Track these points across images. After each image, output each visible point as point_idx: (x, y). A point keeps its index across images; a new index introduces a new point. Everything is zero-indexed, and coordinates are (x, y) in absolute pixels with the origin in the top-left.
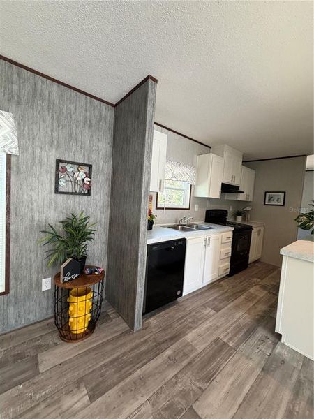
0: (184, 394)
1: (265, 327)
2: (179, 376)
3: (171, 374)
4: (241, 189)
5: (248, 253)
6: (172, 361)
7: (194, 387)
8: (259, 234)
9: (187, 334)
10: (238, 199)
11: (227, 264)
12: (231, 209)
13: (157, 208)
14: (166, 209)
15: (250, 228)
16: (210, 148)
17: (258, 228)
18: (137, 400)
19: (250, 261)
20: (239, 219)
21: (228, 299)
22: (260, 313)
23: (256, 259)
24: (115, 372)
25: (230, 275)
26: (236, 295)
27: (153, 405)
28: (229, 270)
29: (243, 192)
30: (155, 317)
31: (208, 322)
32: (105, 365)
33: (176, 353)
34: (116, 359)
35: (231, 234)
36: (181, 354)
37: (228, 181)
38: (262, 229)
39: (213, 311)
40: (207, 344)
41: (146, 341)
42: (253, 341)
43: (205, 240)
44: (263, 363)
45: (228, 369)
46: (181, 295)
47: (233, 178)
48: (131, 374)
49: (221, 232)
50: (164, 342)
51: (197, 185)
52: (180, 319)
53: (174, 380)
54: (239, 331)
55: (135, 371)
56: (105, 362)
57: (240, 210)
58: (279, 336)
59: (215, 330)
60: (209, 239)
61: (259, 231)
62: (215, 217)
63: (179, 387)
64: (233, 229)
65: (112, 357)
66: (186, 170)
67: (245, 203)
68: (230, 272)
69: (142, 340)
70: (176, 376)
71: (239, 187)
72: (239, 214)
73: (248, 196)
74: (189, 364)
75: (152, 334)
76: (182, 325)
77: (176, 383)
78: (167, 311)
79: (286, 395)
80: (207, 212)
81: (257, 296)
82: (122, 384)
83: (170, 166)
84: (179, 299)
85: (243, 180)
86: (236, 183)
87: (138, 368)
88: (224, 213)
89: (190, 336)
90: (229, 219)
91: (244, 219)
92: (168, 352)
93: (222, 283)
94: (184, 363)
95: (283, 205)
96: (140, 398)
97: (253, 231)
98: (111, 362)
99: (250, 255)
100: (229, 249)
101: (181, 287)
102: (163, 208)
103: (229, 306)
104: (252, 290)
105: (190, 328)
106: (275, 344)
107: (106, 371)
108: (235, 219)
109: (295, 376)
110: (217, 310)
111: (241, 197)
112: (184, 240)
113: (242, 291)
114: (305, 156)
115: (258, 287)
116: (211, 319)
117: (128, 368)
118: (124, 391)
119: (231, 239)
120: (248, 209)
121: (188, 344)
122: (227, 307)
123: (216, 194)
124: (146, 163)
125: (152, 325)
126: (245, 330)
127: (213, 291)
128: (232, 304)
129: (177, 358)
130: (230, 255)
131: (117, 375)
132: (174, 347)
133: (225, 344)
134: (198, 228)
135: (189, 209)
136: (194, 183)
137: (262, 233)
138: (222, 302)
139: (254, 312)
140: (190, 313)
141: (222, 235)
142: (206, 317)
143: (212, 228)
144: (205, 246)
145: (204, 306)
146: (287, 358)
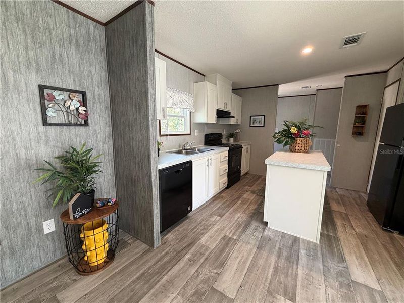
0: (205, 281)
1: (256, 220)
2: (199, 270)
3: (193, 271)
4: (232, 114)
5: (240, 167)
6: (192, 261)
7: (212, 274)
8: (247, 152)
9: (200, 239)
10: (230, 123)
11: (225, 179)
12: (225, 133)
13: (161, 135)
14: (170, 135)
15: (241, 147)
16: (204, 76)
17: (247, 147)
18: (169, 297)
19: (242, 174)
20: (232, 140)
21: (229, 206)
22: (252, 211)
23: (246, 172)
24: (145, 284)
25: (227, 188)
26: (233, 202)
27: (183, 296)
28: (227, 183)
29: (234, 117)
30: (172, 232)
31: (215, 226)
32: (134, 282)
33: (194, 255)
34: (143, 274)
35: (227, 153)
36: (199, 254)
37: (222, 108)
38: (249, 147)
39: (218, 217)
40: (217, 242)
41: (167, 253)
42: (249, 231)
43: (208, 161)
44: (257, 244)
45: (235, 255)
46: (191, 210)
47: (226, 104)
48: (159, 281)
49: (220, 153)
50: (182, 250)
51: (195, 111)
52: (193, 229)
53: (196, 274)
54: (239, 227)
55: (162, 278)
56: (133, 279)
57: (232, 133)
58: (266, 223)
59: (222, 230)
60: (210, 159)
61: (247, 149)
62: (212, 140)
63: (201, 277)
64: (228, 149)
65: (138, 274)
66: (185, 97)
67: (236, 126)
68: (228, 185)
69: (163, 253)
70: (197, 271)
71: (230, 112)
72: (231, 136)
73: (237, 120)
74: (206, 259)
75: (170, 246)
76: (196, 233)
77: (198, 275)
78: (181, 225)
79: (273, 259)
80: (206, 136)
81: (249, 199)
82: (152, 291)
83: (169, 93)
84: (189, 214)
85: (232, 105)
86: (228, 109)
87: (164, 275)
88: (220, 135)
89: (203, 240)
90: (224, 141)
91: (235, 140)
92: (188, 256)
93: (222, 194)
94: (202, 260)
95: (264, 126)
96: (171, 295)
97: (243, 150)
98: (138, 278)
99: (241, 169)
100: (226, 166)
101: (190, 203)
102: (167, 135)
103: (230, 211)
104: (245, 196)
105: (203, 234)
106: (264, 229)
107: (135, 286)
108: (228, 141)
109: (278, 246)
110: (221, 216)
111: (232, 121)
112: (190, 162)
113: (238, 198)
114: (278, 85)
115: (249, 193)
116: (218, 224)
117: (156, 277)
118: (155, 295)
119: (227, 158)
120: (238, 131)
121: (203, 246)
122: (228, 212)
123: (213, 119)
124: (151, 91)
125: (170, 240)
126: (243, 225)
127: (216, 202)
128: (232, 209)
129: (195, 258)
130: (227, 171)
131: (147, 286)
132: (192, 250)
133: (230, 239)
134: (200, 151)
135: (190, 134)
136: (193, 110)
137: (249, 150)
138: (224, 209)
139: (248, 212)
140: (200, 223)
141: (220, 155)
142: (214, 223)
143: (211, 150)
144: (208, 165)
145: (211, 215)
146: (272, 236)
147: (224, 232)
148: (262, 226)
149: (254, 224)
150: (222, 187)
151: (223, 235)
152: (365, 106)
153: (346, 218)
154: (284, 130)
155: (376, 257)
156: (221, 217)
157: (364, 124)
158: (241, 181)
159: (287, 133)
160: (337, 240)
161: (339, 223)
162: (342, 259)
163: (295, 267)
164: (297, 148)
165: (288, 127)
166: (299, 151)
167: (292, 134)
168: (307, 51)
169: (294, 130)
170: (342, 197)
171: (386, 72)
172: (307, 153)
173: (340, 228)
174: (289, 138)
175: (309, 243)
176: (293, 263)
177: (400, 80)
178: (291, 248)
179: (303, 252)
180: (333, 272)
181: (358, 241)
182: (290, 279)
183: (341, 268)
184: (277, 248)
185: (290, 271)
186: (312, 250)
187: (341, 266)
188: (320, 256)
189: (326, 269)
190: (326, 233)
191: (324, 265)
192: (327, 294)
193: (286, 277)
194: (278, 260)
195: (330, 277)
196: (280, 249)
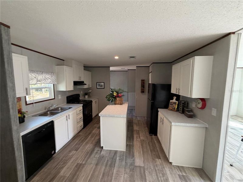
1: (98, 147)
4: (85, 82)
5: (92, 113)
8: (96, 103)
9: (60, 172)
10: (84, 88)
11: (82, 123)
12: (82, 93)
13: (26, 104)
14: (35, 103)
15: (91, 102)
16: (64, 60)
19: (93, 117)
20: (87, 97)
21: (83, 141)
22: (96, 141)
23: (96, 114)
25: (83, 128)
26: (86, 137)
28: (83, 126)
29: (86, 84)
31: (72, 159)
35: (81, 108)
37: (77, 80)
38: (97, 100)
39: (75, 152)
40: (72, 170)
42: (93, 155)
43: (67, 117)
44: (96, 162)
45: (82, 175)
46: (55, 152)
47: (80, 77)
51: (58, 84)
52: (56, 166)
54: (87, 154)
57: (86, 92)
58: (102, 148)
59: (76, 160)
60: (69, 115)
61: (96, 101)
62: (72, 99)
64: (82, 105)
66: (48, 76)
67: (89, 89)
72: (86, 94)
73: (89, 85)
76: (57, 169)
79: (103, 168)
80: (67, 97)
81: (96, 133)
84: (54, 156)
85: (85, 77)
86: (82, 80)
88: (78, 96)
89: (62, 173)
90: (81, 98)
91: (89, 96)
93: (80, 133)
95: (104, 88)
97: (93, 103)
99: (93, 114)
100: (81, 115)
101: (54, 148)
102: (33, 103)
103: (83, 144)
104: (93, 132)
105: (62, 168)
106: (101, 151)
108: (85, 97)
109: (106, 159)
112: (52, 122)
113: (90, 134)
115: (96, 128)
116: (74, 156)
119: (82, 111)
120: (90, 91)
121: (62, 177)
122: (82, 146)
123: (71, 87)
126: (90, 152)
127: (75, 140)
128: (85, 143)
130: (82, 118)
133: (81, 164)
135: (54, 99)
136: (56, 83)
137: (97, 102)
138: (79, 145)
139: (94, 142)
140: (62, 160)
141: (77, 110)
142: (72, 157)
143: (70, 108)
144: (67, 120)
145: (70, 151)
146: (104, 154)
147: (77, 161)
148: (100, 150)
149: (97, 149)
150: (79, 129)
151: (76, 164)
152: (144, 80)
153: (138, 133)
154: (111, 94)
155: (145, 150)
156: (77, 150)
157: (144, 88)
158: (93, 121)
159: (112, 95)
160: (133, 146)
161: (135, 136)
162: (133, 156)
163: (113, 169)
164: (117, 103)
165: (113, 92)
166: (118, 104)
167: (114, 96)
168: (117, 58)
169: (115, 94)
170: (138, 121)
171: (149, 66)
172: (122, 104)
173: (135, 139)
174: (113, 97)
175: (121, 152)
176: (112, 167)
177: (152, 72)
178: (113, 158)
179: (118, 158)
180: (129, 164)
181: (140, 144)
182: (109, 177)
183: (132, 161)
184: (106, 161)
185: (110, 172)
186: (122, 156)
187: (132, 160)
188: (125, 158)
189: (126, 164)
190: (129, 144)
191: (125, 162)
192: (124, 178)
193: (108, 177)
194: (106, 168)
195: (127, 168)
196: (108, 161)
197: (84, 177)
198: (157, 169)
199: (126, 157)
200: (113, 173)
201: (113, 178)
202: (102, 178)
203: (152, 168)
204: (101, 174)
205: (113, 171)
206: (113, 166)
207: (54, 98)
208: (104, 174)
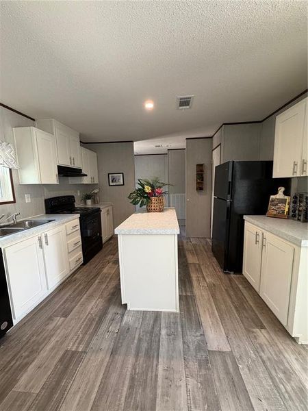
1: (115, 304)
4: (84, 172)
5: (101, 234)
8: (108, 214)
10: (83, 183)
11: (80, 253)
12: (79, 194)
15: (99, 210)
16: (34, 120)
17: (107, 208)
19: (103, 242)
20: (89, 202)
21: (81, 293)
22: (112, 291)
23: (109, 237)
25: (84, 264)
26: (89, 284)
28: (82, 259)
29: (86, 175)
31: (52, 339)
35: (77, 222)
37: (66, 163)
38: (110, 208)
39: (62, 319)
40: (50, 372)
42: (103, 327)
43: (40, 239)
45: (75, 386)
46: (10, 324)
49: (64, 223)
52: (9, 362)
54: (91, 324)
57: (89, 193)
58: (126, 305)
59: (61, 344)
60: (46, 236)
61: (108, 211)
62: (57, 206)
64: (79, 215)
67: (92, 186)
68: (84, 261)
71: (81, 170)
72: (88, 197)
73: (93, 179)
80: (47, 201)
81: (109, 274)
85: (84, 161)
86: (77, 165)
88: (71, 199)
90: (78, 204)
91: (94, 202)
93: (76, 276)
97: (102, 213)
99: (103, 235)
100: (78, 237)
103: (82, 300)
104: (105, 270)
105: (26, 366)
106: (123, 315)
108: (85, 203)
109: (137, 336)
111: (86, 180)
113: (97, 274)
114: (132, 142)
115: (111, 263)
116: (58, 332)
119: (79, 227)
120: (96, 191)
122: (79, 303)
123: (52, 178)
126: (97, 319)
127: (62, 293)
128: (85, 296)
130: (80, 243)
133: (74, 353)
134: (33, 225)
135: (14, 202)
136: (14, 166)
137: (111, 212)
138: (73, 301)
139: (106, 294)
140: (28, 342)
141: (67, 227)
142: (52, 333)
143: (50, 221)
144: (41, 246)
145: (50, 319)
146: (131, 323)
147: (65, 344)
148: (120, 312)
149: (113, 310)
150: (74, 266)
151: (61, 353)
152: (202, 165)
153: (199, 270)
154: (139, 190)
155: (223, 307)
156: (66, 316)
157: (203, 180)
158: (104, 250)
159: (141, 193)
160: (193, 298)
161: (194, 276)
162: (199, 325)
163: (155, 363)
164: (153, 208)
165: (143, 186)
166: (155, 211)
167: (147, 193)
168: (149, 105)
169: (148, 189)
170: (194, 246)
171: (211, 137)
172: (162, 211)
173: (195, 284)
174: (144, 197)
175: (169, 314)
176: (153, 357)
177: (220, 144)
178: (152, 332)
179: (164, 332)
180: (192, 347)
181: (209, 292)
182: (148, 390)
183: (198, 338)
184: (136, 341)
185: (149, 375)
186: (172, 325)
187: (198, 334)
188: (180, 329)
189: (186, 347)
190: (184, 294)
191: (184, 343)
192: (188, 391)
193: (144, 390)
194: (136, 361)
195: (190, 358)
196: (140, 340)
197: (80, 394)
198: (265, 357)
199: (182, 327)
200: (156, 376)
201: (159, 391)
202: (129, 396)
203: (253, 356)
204: (127, 383)
205: (157, 370)
206: (156, 354)
207: (13, 200)
208: (132, 379)
